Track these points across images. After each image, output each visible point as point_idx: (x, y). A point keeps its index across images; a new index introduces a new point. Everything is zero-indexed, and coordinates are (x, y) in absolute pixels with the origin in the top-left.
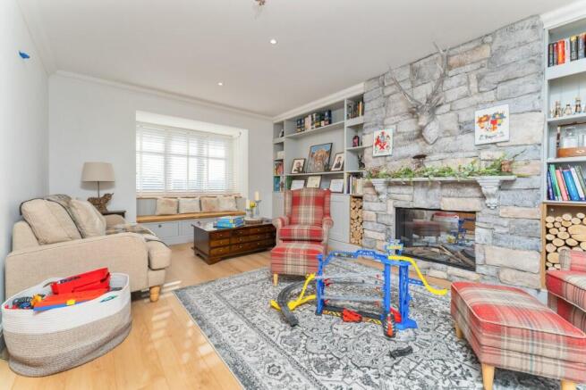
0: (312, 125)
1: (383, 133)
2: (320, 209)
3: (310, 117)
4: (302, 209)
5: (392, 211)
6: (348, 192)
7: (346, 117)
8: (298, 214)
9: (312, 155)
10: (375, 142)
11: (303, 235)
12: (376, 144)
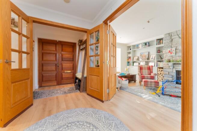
0: (142, 46)
1: (171, 49)
2: (149, 71)
3: (141, 44)
4: (144, 71)
5: (175, 71)
6: (157, 66)
7: (156, 44)
8: (142, 72)
9: (141, 55)
10: (168, 52)
11: (148, 77)
12: (169, 52)
